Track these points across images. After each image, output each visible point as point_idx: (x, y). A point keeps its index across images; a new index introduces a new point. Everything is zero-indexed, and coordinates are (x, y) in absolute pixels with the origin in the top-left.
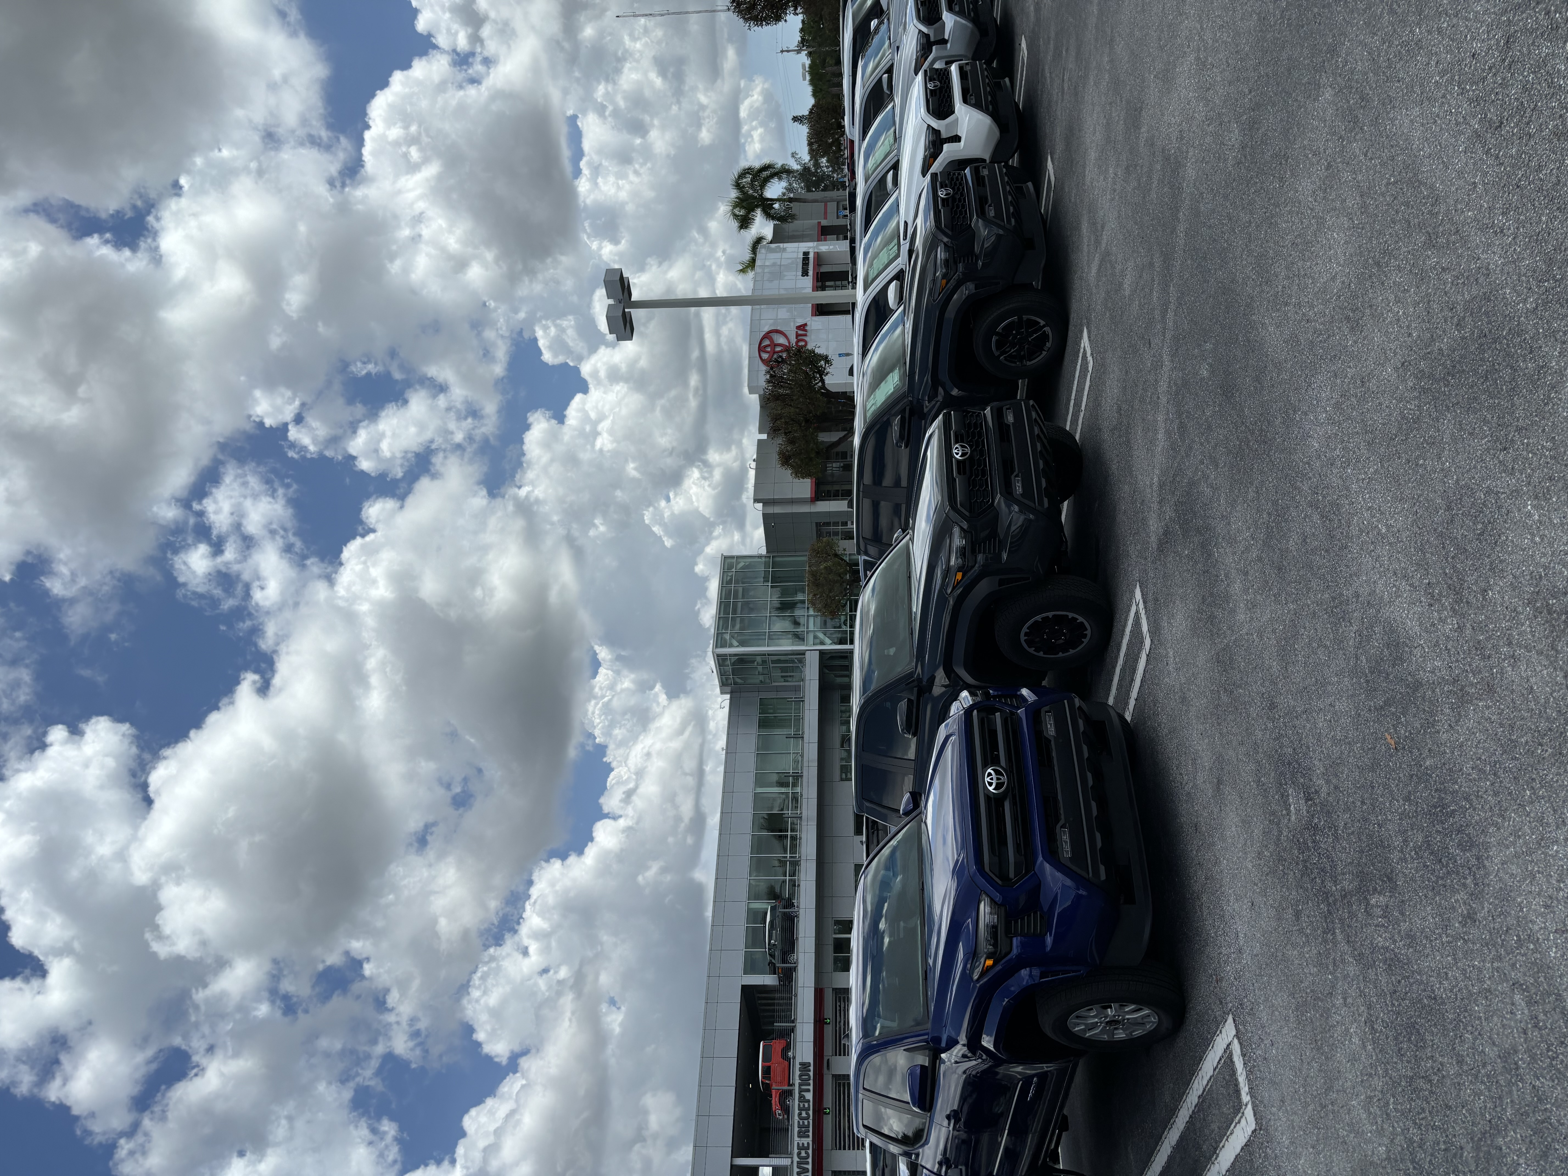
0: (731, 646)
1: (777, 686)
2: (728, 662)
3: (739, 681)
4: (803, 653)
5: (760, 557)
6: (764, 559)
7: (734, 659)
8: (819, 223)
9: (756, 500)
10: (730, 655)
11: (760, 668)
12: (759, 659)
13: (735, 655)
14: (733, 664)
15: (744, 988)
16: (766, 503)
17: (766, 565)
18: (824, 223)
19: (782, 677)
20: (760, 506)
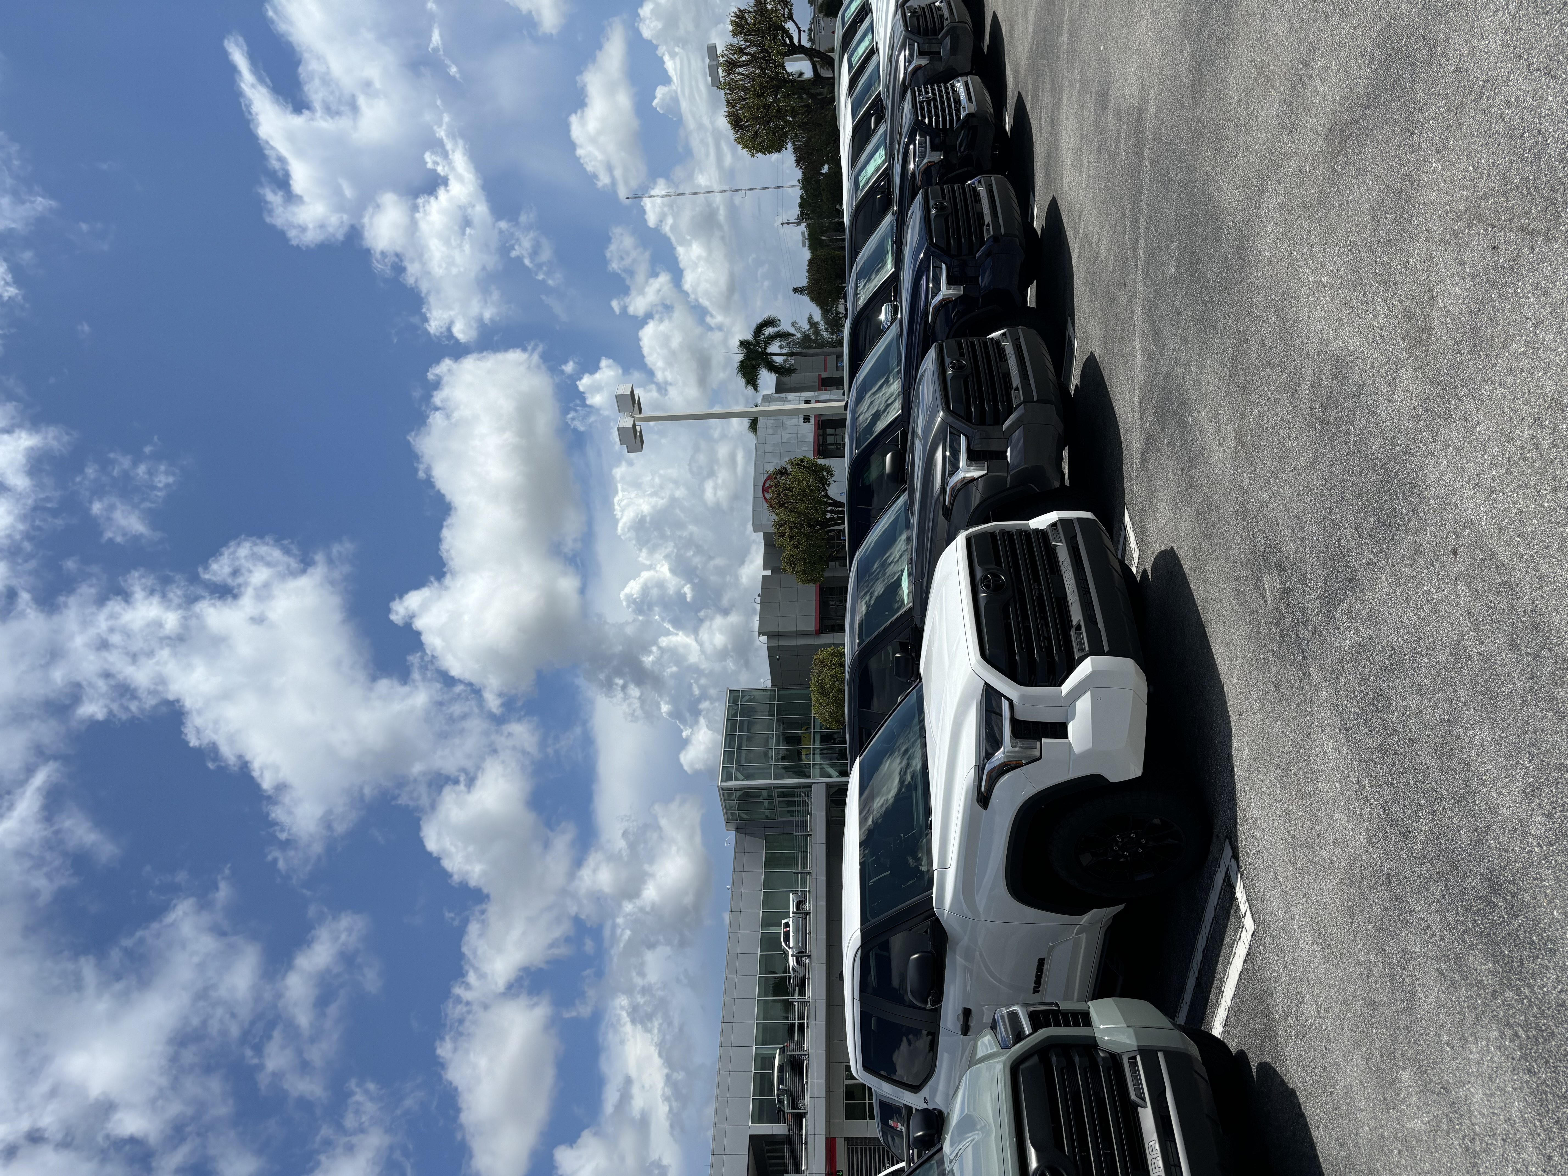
0: (736, 779)
1: (783, 822)
2: (734, 797)
3: (745, 816)
4: (809, 786)
5: (765, 690)
6: (769, 693)
7: (739, 793)
8: (820, 375)
9: (761, 633)
10: (736, 789)
11: (766, 803)
12: (765, 793)
13: (741, 789)
14: (740, 798)
15: (752, 1138)
16: (771, 636)
17: (772, 698)
18: (825, 375)
19: (789, 811)
20: (764, 639)
